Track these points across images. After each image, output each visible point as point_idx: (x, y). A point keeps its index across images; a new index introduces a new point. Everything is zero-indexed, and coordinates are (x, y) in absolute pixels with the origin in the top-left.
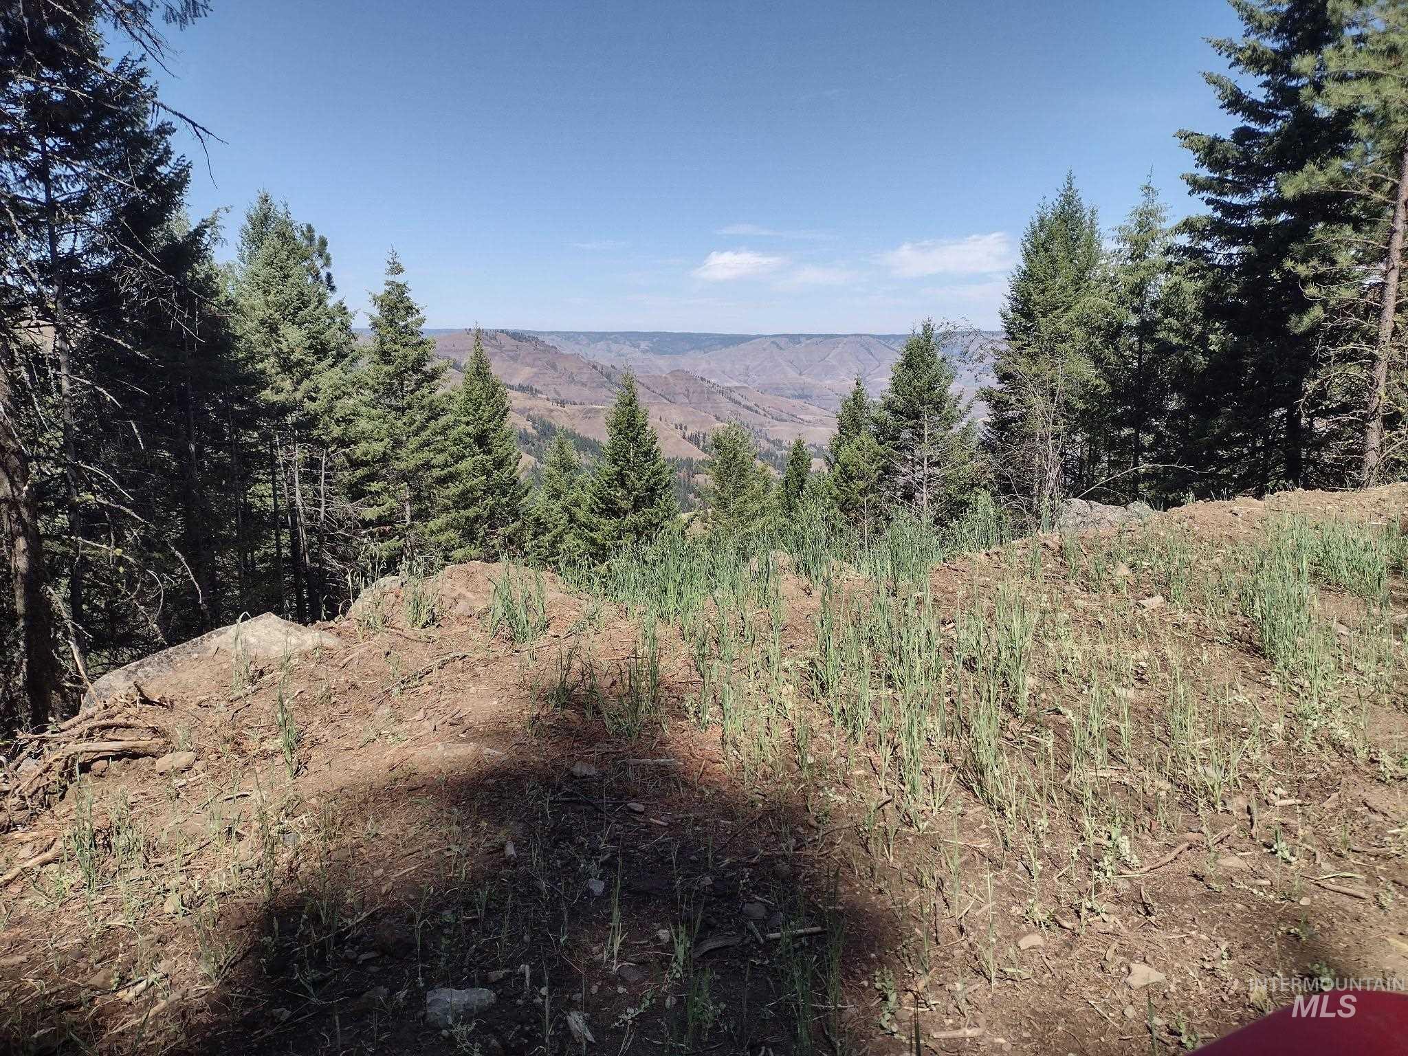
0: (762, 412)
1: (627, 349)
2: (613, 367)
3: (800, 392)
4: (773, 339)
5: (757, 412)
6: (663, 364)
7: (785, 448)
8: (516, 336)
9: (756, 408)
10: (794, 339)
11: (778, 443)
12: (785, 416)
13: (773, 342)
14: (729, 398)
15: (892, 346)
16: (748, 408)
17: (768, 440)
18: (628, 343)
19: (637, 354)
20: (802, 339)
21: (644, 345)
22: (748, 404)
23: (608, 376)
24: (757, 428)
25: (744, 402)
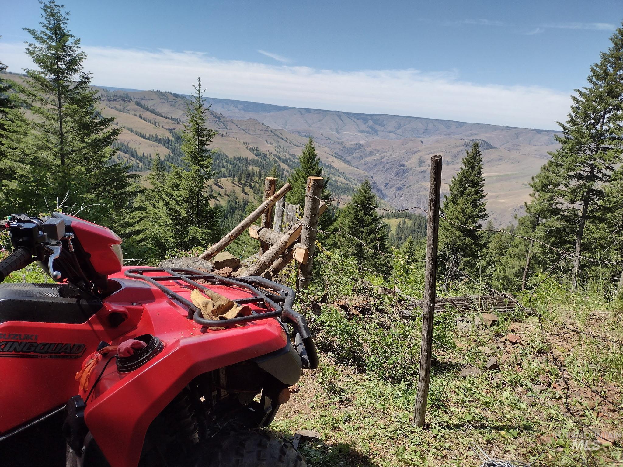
0: (289, 142)
1: (232, 108)
2: (221, 114)
3: (308, 134)
4: (299, 110)
5: (286, 141)
6: (247, 116)
7: (297, 158)
8: (175, 95)
9: (286, 139)
10: (308, 110)
11: (294, 156)
12: (299, 144)
13: (299, 111)
14: (274, 134)
15: (351, 118)
16: (283, 139)
17: (289, 154)
18: (232, 105)
19: (237, 110)
20: (312, 111)
21: (240, 106)
22: (283, 137)
23: (219, 118)
24: (285, 148)
25: (281, 136)
